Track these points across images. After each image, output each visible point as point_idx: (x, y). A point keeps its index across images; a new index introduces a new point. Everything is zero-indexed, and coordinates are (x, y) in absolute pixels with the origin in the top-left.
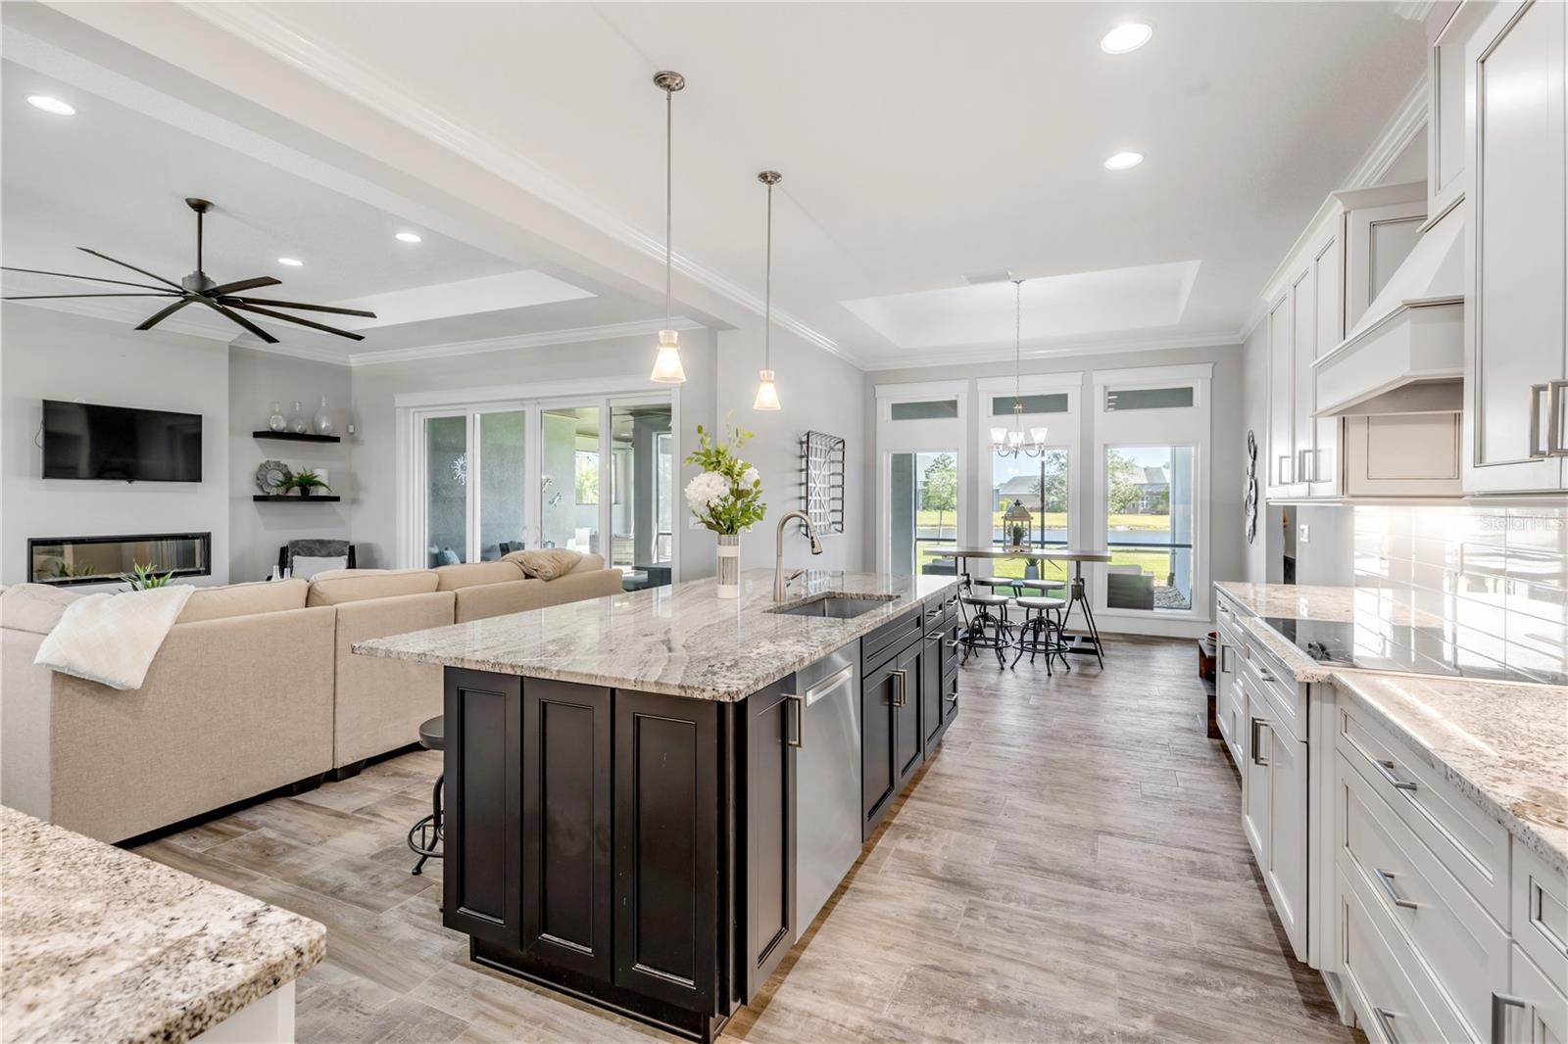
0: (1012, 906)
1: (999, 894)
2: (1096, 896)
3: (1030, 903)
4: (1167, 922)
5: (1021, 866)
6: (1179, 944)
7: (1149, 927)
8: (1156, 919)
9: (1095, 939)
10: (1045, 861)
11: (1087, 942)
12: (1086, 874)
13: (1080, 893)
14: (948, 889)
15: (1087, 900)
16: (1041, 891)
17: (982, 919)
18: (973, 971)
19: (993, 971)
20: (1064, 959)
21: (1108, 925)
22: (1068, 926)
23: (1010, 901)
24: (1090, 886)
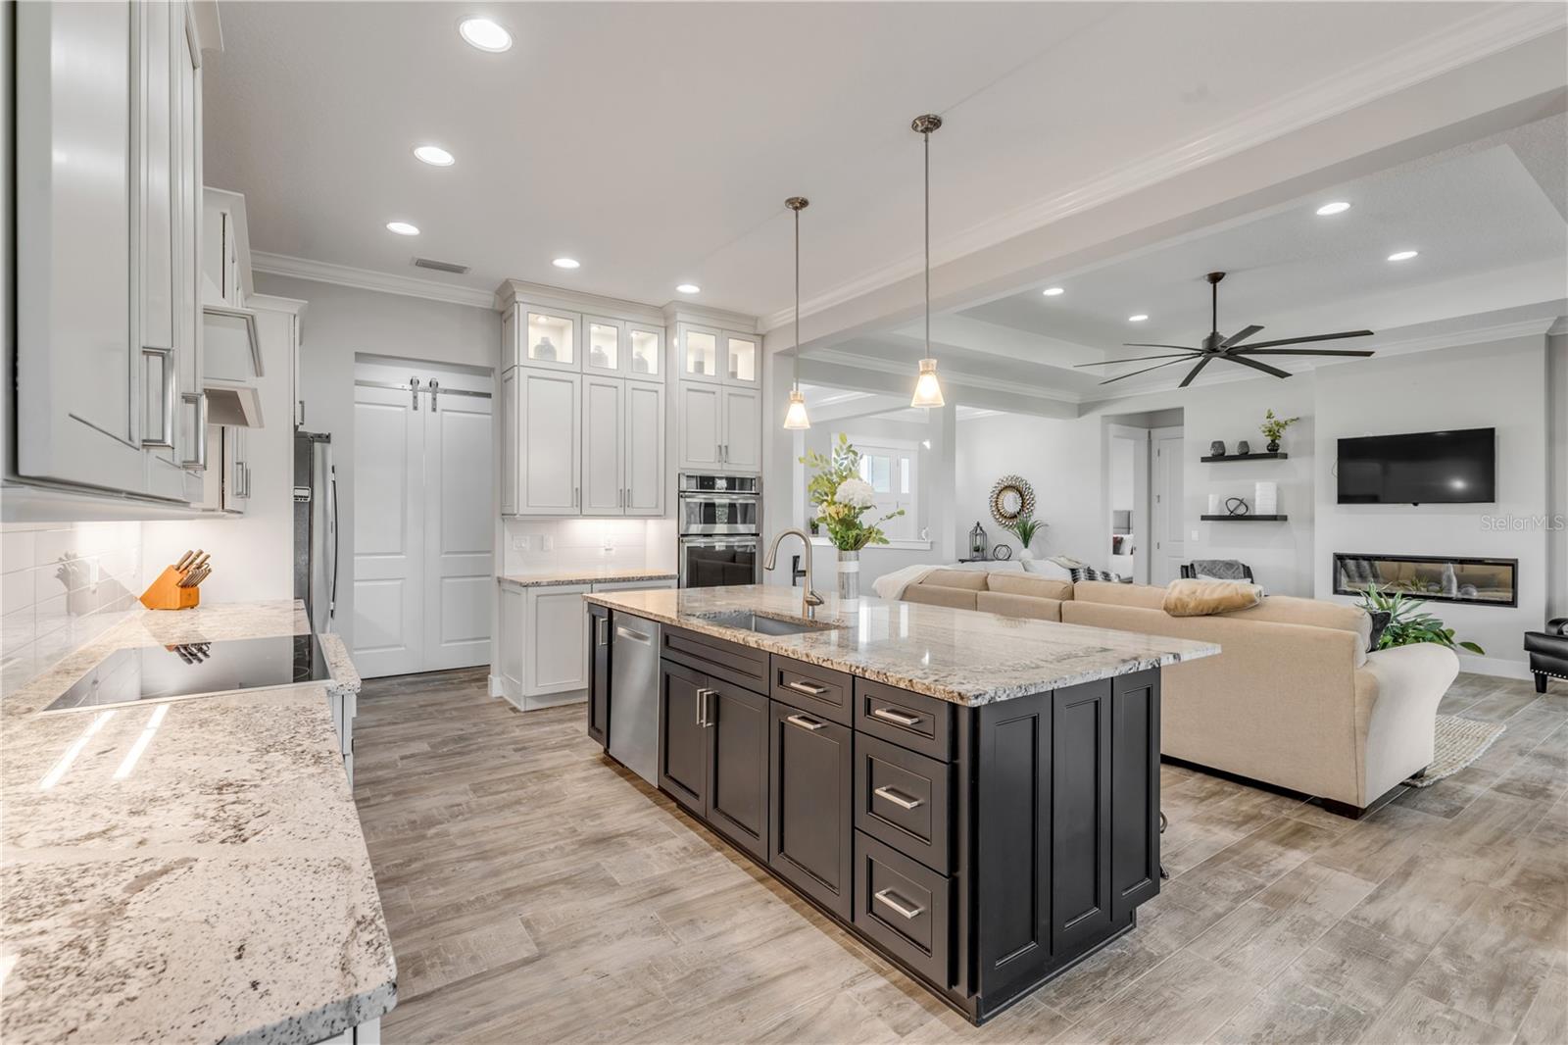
0: (552, 846)
1: (568, 849)
2: (497, 883)
3: (542, 854)
4: (432, 893)
5: (576, 875)
6: (419, 881)
7: (445, 882)
8: (441, 891)
9: (479, 856)
10: (564, 892)
11: (486, 851)
12: (519, 897)
13: (513, 879)
14: (603, 834)
15: (504, 877)
16: (542, 865)
17: (561, 831)
18: (538, 810)
19: (527, 814)
20: (494, 837)
21: (477, 868)
22: (504, 853)
23: (556, 847)
24: (508, 889)
